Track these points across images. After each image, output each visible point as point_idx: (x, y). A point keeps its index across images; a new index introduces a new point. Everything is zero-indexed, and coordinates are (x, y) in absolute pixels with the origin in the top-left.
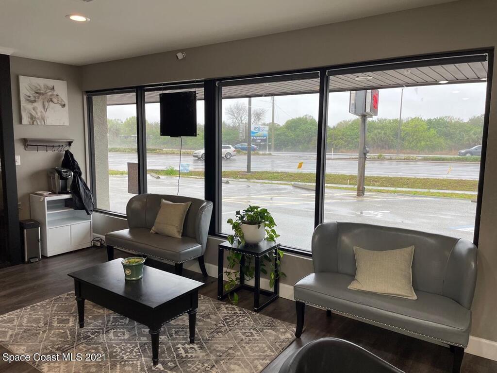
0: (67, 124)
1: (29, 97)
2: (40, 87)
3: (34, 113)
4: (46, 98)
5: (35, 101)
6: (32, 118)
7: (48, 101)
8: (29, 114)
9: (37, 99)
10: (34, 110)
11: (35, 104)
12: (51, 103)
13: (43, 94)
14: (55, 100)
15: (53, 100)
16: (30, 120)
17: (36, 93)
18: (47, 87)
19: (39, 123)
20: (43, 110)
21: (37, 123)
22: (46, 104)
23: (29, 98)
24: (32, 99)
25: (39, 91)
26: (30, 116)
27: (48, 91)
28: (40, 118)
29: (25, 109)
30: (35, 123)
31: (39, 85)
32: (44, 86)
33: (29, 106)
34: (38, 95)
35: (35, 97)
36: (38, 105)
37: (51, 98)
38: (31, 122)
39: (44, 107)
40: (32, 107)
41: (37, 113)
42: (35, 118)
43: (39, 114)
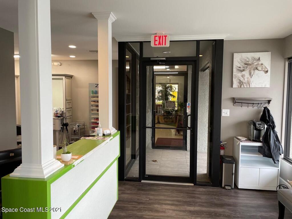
0: (268, 86)
1: (240, 67)
2: (249, 59)
3: (242, 79)
4: (252, 67)
5: (244, 70)
6: (241, 83)
7: (254, 70)
8: (238, 80)
9: (245, 69)
10: (242, 77)
11: (243, 73)
12: (256, 71)
13: (250, 65)
14: (260, 68)
15: (258, 68)
16: (238, 84)
17: (245, 64)
18: (254, 59)
19: (245, 87)
20: (249, 77)
21: (244, 86)
22: (252, 72)
23: (240, 69)
24: (242, 69)
25: (247, 63)
26: (239, 81)
27: (255, 62)
28: (246, 83)
29: (236, 77)
30: (242, 86)
31: (248, 58)
32: (251, 58)
33: (239, 75)
34: (246, 65)
35: (244, 67)
36: (246, 73)
37: (257, 66)
38: (240, 85)
39: (250, 74)
40: (241, 74)
41: (244, 79)
42: (243, 82)
43: (246, 80)
